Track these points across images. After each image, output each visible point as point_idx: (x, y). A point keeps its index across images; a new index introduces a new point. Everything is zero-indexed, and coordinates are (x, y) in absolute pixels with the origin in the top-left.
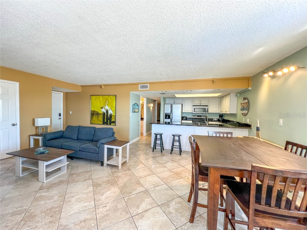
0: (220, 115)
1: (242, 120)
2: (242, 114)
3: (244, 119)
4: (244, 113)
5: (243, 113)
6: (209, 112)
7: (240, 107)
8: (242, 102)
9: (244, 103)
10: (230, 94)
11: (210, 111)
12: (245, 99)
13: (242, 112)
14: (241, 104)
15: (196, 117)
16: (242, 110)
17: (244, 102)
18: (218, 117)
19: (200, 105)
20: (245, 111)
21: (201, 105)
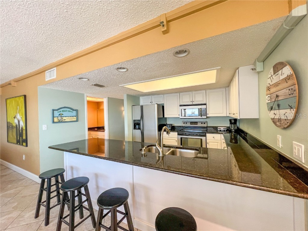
0: (230, 120)
1: (276, 140)
2: (273, 120)
3: (280, 137)
4: (280, 120)
5: (277, 117)
6: (208, 116)
7: (266, 100)
8: (269, 81)
9: (277, 85)
10: (238, 68)
11: (211, 113)
12: (277, 67)
13: (271, 114)
14: (269, 89)
15: (189, 125)
16: (272, 109)
17: (276, 79)
18: (228, 125)
19: (191, 103)
20: (282, 112)
21: (194, 103)
